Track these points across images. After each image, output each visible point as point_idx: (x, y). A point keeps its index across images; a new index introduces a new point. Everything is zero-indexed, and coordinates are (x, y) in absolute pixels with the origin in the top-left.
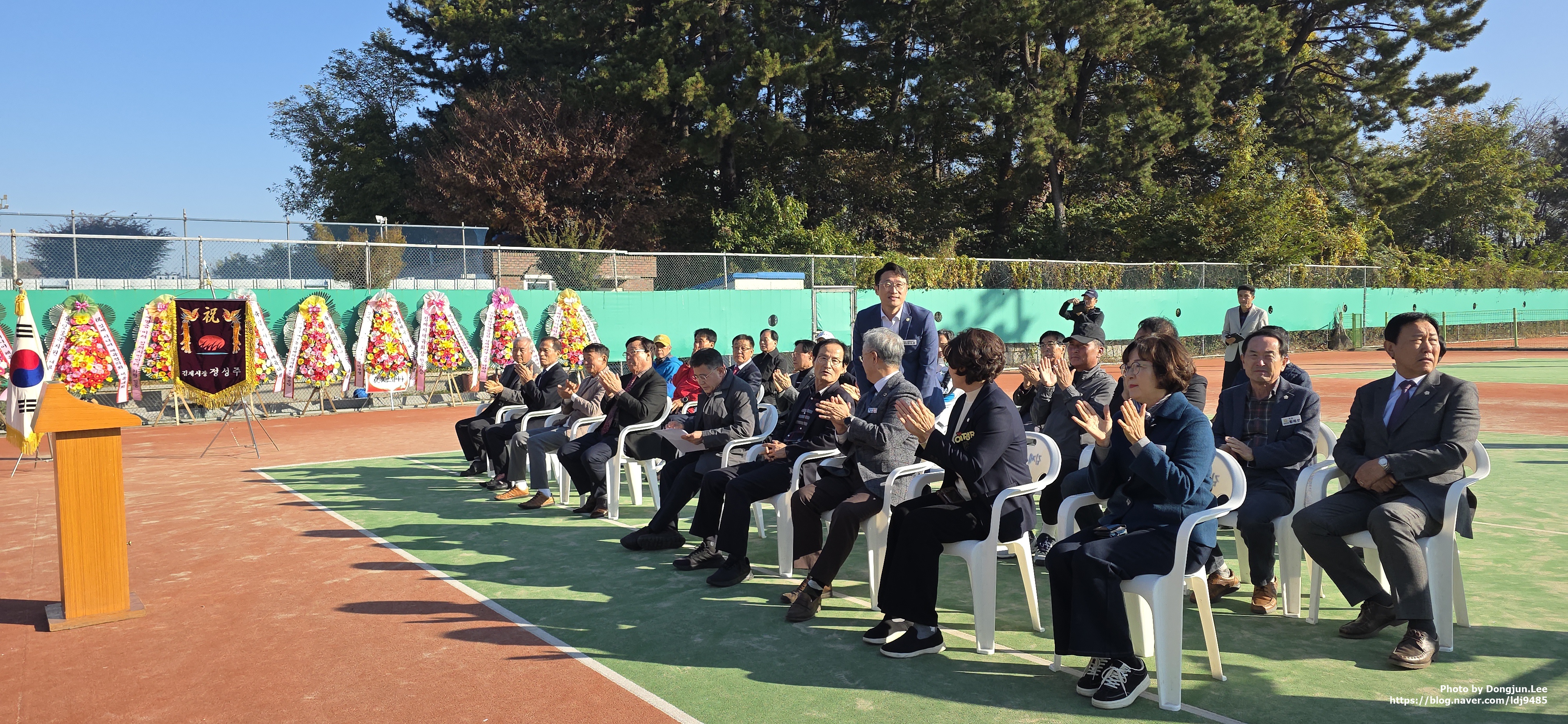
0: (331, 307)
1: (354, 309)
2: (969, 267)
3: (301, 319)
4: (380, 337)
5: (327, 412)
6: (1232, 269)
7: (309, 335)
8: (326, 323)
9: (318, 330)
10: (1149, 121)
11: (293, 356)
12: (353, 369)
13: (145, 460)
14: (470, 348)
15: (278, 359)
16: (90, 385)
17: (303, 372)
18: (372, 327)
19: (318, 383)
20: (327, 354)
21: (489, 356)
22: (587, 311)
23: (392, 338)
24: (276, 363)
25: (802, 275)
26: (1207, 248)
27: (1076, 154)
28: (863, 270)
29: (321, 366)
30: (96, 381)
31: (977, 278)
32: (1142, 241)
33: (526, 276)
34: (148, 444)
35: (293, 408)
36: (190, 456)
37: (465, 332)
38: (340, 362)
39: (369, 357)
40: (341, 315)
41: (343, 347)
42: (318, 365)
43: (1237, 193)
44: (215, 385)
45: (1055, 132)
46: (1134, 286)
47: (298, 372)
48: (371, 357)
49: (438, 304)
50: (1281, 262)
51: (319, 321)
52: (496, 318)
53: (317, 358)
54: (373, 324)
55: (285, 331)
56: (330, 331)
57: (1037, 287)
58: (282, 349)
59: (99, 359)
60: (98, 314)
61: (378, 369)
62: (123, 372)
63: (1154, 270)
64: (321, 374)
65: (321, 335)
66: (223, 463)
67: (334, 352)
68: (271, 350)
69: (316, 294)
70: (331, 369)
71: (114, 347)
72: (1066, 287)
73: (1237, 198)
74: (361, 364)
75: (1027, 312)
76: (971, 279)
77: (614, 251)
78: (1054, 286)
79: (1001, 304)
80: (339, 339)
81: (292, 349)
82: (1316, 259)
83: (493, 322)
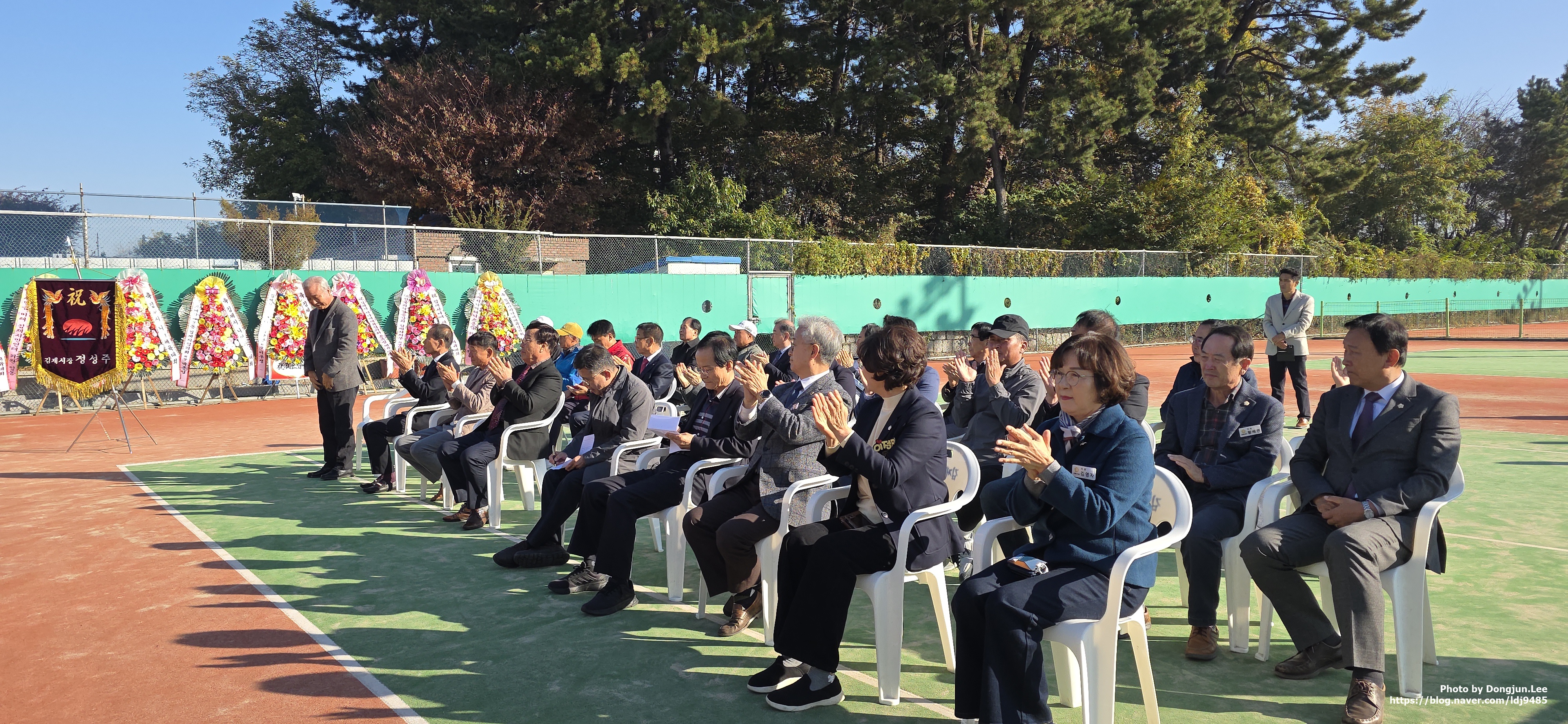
0: (231, 289)
1: (256, 290)
2: (908, 253)
3: (197, 301)
4: (284, 321)
5: (226, 400)
6: (1172, 257)
7: (206, 318)
8: (225, 305)
9: (216, 312)
10: (1092, 107)
11: (188, 341)
12: (255, 354)
13: (6, 455)
14: (383, 333)
15: (172, 344)
17: (199, 358)
18: (276, 310)
19: (217, 370)
20: (226, 339)
21: (403, 341)
22: (510, 294)
23: (297, 322)
24: (170, 348)
25: (739, 259)
26: (1147, 236)
27: (1018, 139)
28: (801, 255)
29: (220, 351)
31: (917, 264)
33: (451, 258)
35: (190, 396)
36: (56, 451)
37: (378, 315)
38: (240, 347)
39: (272, 342)
40: (242, 297)
41: (244, 332)
42: (216, 351)
43: (1178, 181)
44: (82, 374)
45: (997, 116)
46: (1074, 274)
47: (195, 358)
48: (274, 342)
49: (348, 286)
50: (1220, 251)
51: (217, 303)
52: (412, 302)
53: (215, 343)
54: (277, 307)
55: (180, 314)
56: (229, 314)
57: (977, 274)
58: (177, 333)
61: (282, 354)
63: (1094, 257)
64: (219, 360)
65: (219, 318)
66: (89, 459)
67: (234, 336)
68: (164, 334)
69: (214, 274)
70: (231, 354)
72: (1006, 274)
73: (1178, 186)
74: (264, 349)
75: (971, 301)
76: (911, 265)
77: (538, 232)
78: (994, 273)
79: (945, 292)
80: (239, 322)
81: (188, 333)
82: (1254, 248)
83: (408, 306)
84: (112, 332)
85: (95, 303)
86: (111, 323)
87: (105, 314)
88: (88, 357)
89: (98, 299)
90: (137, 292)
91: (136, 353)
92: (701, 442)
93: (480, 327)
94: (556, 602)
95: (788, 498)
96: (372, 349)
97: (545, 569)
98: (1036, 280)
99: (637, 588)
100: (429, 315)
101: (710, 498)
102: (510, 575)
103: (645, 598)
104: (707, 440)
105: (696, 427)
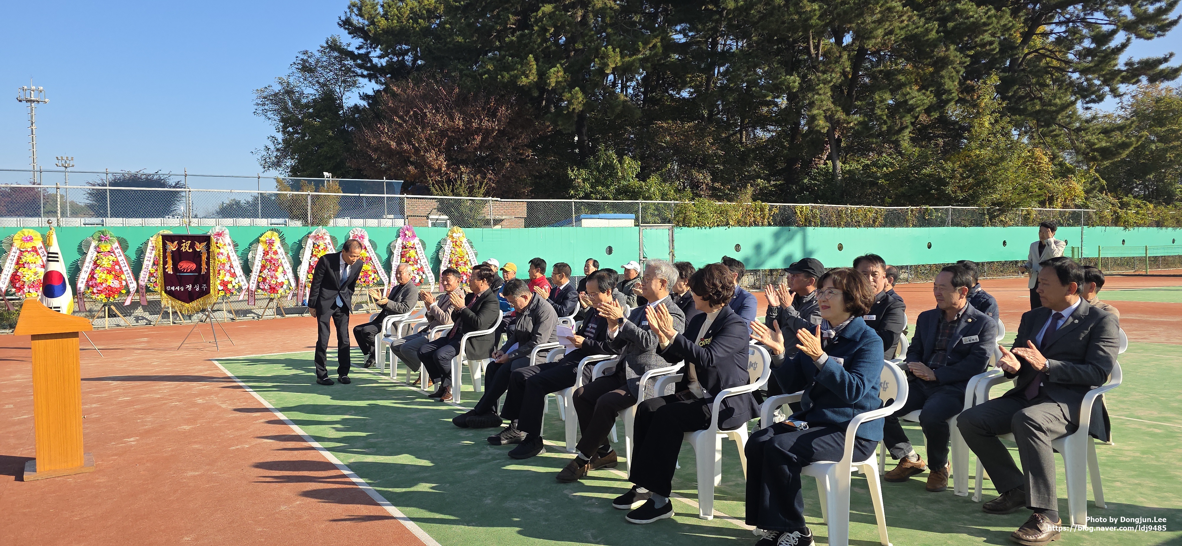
0: (282, 240)
1: (299, 241)
2: (762, 210)
3: (261, 248)
5: (278, 317)
6: (973, 211)
7: (266, 260)
8: (279, 251)
9: (273, 256)
10: (908, 97)
11: (254, 275)
12: (297, 285)
13: (139, 351)
14: (383, 270)
15: (244, 278)
16: (110, 295)
17: (261, 287)
18: (312, 254)
19: (272, 296)
20: (279, 274)
22: (470, 243)
24: (243, 281)
25: (633, 216)
26: (953, 195)
27: (849, 123)
28: (680, 212)
29: (275, 283)
30: (114, 293)
31: (768, 218)
32: (901, 190)
33: (431, 217)
34: (145, 339)
35: (255, 313)
36: (171, 349)
37: (380, 258)
38: (288, 279)
40: (290, 245)
41: (291, 269)
42: (272, 282)
43: (978, 152)
44: (189, 297)
45: (832, 106)
46: (893, 225)
47: (258, 287)
50: (1013, 206)
51: (274, 250)
52: (403, 248)
53: (272, 277)
54: (313, 252)
55: (249, 257)
56: (281, 257)
57: (816, 225)
59: (117, 277)
60: (116, 245)
62: (133, 286)
63: (910, 212)
64: (274, 288)
65: (275, 260)
66: (192, 354)
67: (284, 272)
68: (239, 271)
69: (272, 230)
70: (282, 284)
71: (127, 268)
72: (839, 225)
73: (978, 156)
74: (304, 282)
75: (810, 245)
76: (764, 219)
77: (490, 198)
78: (830, 224)
79: (790, 239)
80: (288, 263)
81: (254, 270)
82: (1042, 204)
83: (400, 251)
84: (208, 269)
85: (198, 250)
86: (208, 263)
87: (204, 257)
88: (193, 286)
89: (200, 247)
90: (222, 242)
91: (220, 284)
92: (589, 343)
93: (449, 266)
94: (492, 450)
95: (644, 380)
96: (375, 281)
97: (486, 430)
98: (863, 230)
99: (545, 442)
100: (415, 258)
101: (593, 380)
102: (463, 433)
103: (550, 449)
104: (593, 342)
105: (586, 334)
